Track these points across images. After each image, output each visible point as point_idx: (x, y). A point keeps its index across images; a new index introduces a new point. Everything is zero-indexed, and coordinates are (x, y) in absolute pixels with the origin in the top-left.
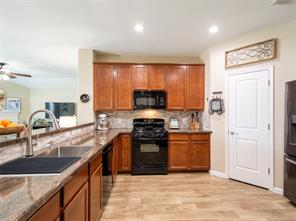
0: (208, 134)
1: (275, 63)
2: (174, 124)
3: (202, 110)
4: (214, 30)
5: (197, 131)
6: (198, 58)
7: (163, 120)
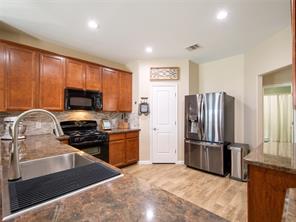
0: (137, 131)
1: (179, 82)
2: (107, 125)
3: (130, 112)
4: (149, 50)
5: (126, 130)
6: (124, 65)
7: (95, 122)
